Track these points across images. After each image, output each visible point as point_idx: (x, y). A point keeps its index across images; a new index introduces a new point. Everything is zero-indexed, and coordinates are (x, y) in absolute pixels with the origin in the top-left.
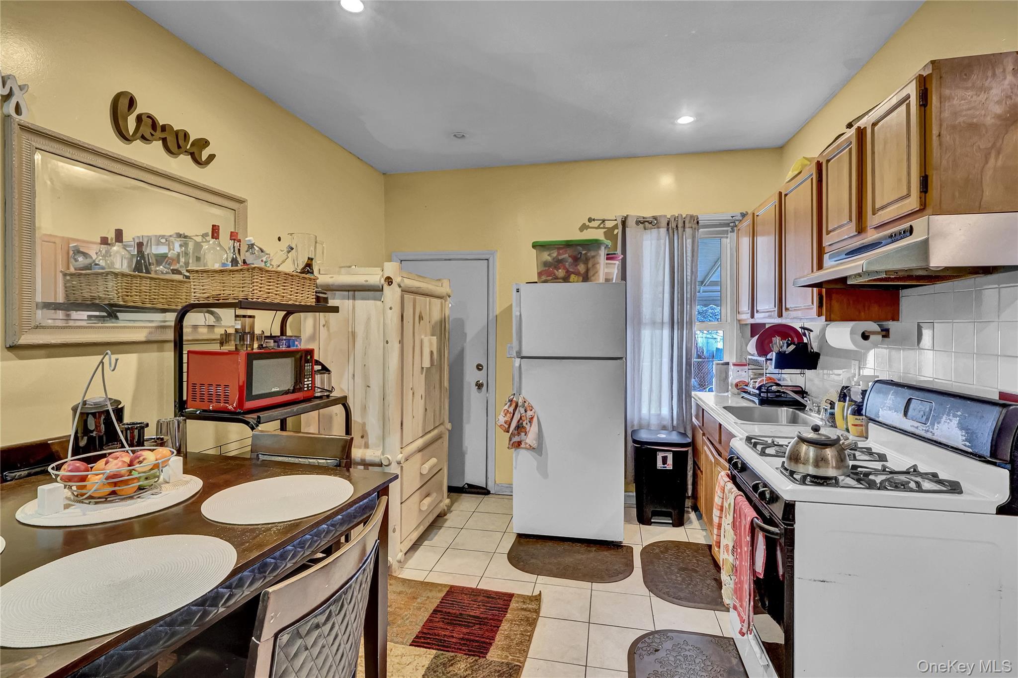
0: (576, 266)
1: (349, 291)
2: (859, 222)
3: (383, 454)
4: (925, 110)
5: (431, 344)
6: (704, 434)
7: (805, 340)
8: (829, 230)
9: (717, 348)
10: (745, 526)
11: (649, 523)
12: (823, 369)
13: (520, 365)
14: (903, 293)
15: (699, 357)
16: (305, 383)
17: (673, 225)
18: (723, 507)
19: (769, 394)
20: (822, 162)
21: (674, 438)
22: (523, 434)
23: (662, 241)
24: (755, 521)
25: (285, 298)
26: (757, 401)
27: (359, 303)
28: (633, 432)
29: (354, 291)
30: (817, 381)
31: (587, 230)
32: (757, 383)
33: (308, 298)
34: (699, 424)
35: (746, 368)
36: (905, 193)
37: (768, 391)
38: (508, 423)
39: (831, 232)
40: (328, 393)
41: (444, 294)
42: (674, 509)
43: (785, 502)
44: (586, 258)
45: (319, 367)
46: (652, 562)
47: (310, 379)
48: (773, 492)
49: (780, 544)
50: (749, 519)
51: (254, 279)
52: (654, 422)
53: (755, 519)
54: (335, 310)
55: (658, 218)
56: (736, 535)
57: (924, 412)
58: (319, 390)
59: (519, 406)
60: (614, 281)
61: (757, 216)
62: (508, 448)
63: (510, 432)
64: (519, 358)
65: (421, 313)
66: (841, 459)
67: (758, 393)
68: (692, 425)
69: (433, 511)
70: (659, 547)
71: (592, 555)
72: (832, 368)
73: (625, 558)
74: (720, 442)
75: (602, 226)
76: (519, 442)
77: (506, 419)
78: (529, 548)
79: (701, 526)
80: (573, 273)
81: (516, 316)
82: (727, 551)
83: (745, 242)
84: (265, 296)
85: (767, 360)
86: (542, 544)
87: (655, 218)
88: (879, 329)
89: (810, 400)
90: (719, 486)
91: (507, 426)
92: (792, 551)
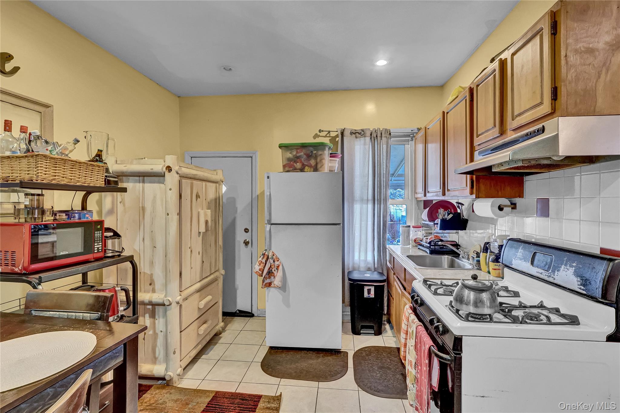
0: (309, 161)
1: (139, 176)
2: (501, 127)
3: (166, 296)
4: (555, 38)
5: (206, 215)
6: (394, 274)
7: (459, 211)
8: (478, 134)
9: (402, 215)
10: (424, 351)
11: (359, 334)
12: (470, 230)
13: (270, 229)
14: (526, 178)
15: (391, 221)
16: (95, 247)
17: (374, 135)
18: (408, 331)
19: (436, 247)
20: (473, 88)
21: (376, 276)
22: (272, 277)
23: (367, 146)
24: (432, 349)
25: (72, 181)
26: (428, 251)
27: (147, 186)
28: (349, 273)
29: (143, 176)
30: (465, 237)
31: (318, 138)
32: (428, 240)
33: (97, 180)
34: (391, 267)
35: (421, 229)
36: (539, 101)
37: (435, 245)
38: (262, 270)
39: (480, 135)
40: (118, 254)
41: (219, 180)
42: (375, 324)
43: (455, 336)
44: (316, 156)
45: (112, 234)
46: (360, 363)
47: (100, 243)
48: (445, 326)
49: (451, 369)
50: (427, 347)
51: (38, 164)
52: (363, 265)
53: (432, 347)
54: (124, 190)
55: (365, 131)
56: (417, 355)
57: (546, 262)
58: (111, 251)
59: (269, 258)
60: (336, 171)
61: (428, 129)
62: (262, 287)
63: (263, 276)
64: (270, 224)
65: (197, 193)
66: (493, 299)
67: (429, 246)
68: (387, 267)
69: (210, 333)
70: (365, 351)
71: (320, 360)
72: (475, 229)
73: (342, 361)
74: (405, 281)
75: (328, 135)
76: (270, 283)
77: (260, 268)
78: (277, 357)
79: (393, 334)
80: (307, 165)
81: (267, 195)
82: (410, 366)
83: (420, 147)
84: (51, 178)
85: (435, 224)
86: (286, 353)
87: (363, 130)
88: (509, 204)
89: (462, 251)
90: (405, 316)
91: (261, 273)
92: (460, 374)
